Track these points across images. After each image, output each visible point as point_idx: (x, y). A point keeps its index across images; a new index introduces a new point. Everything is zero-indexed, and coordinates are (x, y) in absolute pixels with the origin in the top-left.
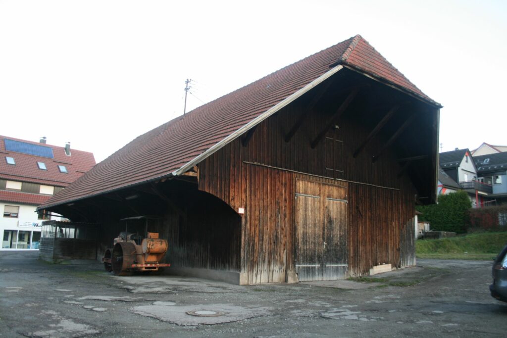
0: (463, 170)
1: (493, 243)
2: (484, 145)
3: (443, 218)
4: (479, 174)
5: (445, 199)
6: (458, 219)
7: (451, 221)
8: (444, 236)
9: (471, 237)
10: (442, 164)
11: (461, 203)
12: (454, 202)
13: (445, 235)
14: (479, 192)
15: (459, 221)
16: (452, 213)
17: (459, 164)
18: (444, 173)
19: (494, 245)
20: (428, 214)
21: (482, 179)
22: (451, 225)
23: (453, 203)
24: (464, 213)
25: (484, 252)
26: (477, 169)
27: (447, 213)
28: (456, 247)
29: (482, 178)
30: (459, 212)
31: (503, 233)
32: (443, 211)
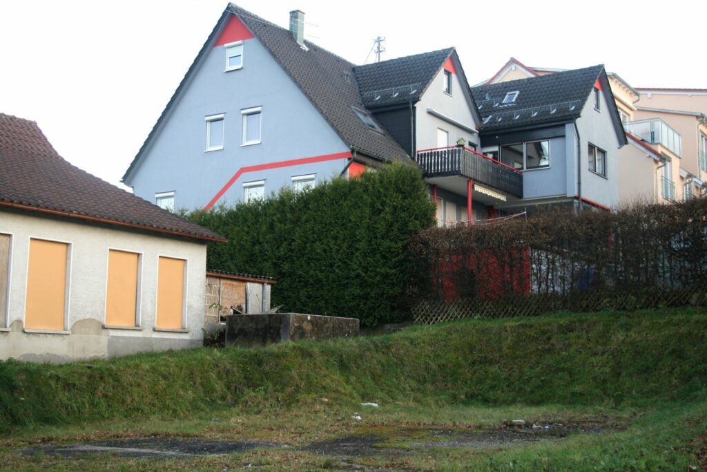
0: (431, 113)
1: (491, 362)
2: (513, 66)
3: (331, 265)
4: (487, 136)
5: (344, 196)
6: (383, 270)
7: (358, 276)
8: (301, 333)
9: (413, 335)
10: (366, 94)
11: (395, 208)
12: (372, 205)
13: (307, 327)
14: (478, 188)
15: (386, 276)
16: (362, 245)
17: (421, 91)
18: (369, 120)
19: (494, 369)
20: (282, 251)
21: (494, 153)
22: (358, 291)
23: (368, 211)
24: (405, 248)
25: (454, 400)
26: (481, 121)
27: (344, 246)
28: (334, 378)
29: (496, 149)
30: (387, 243)
31: (533, 320)
32: (336, 238)
